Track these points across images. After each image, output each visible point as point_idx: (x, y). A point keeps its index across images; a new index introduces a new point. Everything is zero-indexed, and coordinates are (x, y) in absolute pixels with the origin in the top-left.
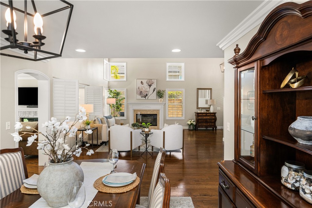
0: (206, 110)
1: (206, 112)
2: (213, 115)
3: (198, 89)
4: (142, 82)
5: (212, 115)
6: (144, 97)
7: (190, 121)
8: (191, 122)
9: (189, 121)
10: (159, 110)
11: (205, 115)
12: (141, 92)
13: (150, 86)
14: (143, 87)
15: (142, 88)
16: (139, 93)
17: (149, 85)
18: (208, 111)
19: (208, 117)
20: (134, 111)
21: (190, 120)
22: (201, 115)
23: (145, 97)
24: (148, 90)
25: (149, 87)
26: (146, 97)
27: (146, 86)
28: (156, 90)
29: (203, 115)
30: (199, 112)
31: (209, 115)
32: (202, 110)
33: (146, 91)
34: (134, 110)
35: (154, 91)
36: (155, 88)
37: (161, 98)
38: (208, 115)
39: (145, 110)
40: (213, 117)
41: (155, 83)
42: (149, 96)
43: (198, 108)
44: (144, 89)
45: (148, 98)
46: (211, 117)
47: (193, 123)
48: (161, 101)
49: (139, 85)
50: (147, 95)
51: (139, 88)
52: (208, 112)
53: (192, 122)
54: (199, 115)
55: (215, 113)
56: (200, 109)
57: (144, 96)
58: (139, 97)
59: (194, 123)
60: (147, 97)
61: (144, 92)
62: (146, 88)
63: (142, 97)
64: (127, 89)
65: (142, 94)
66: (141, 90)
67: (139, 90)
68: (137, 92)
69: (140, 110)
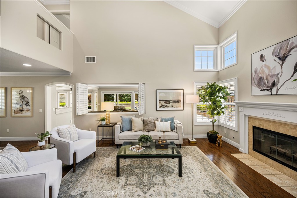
4: (262, 57)
6: (268, 90)
12: (261, 79)
13: (283, 58)
14: (266, 66)
15: (263, 71)
16: (256, 82)
17: (280, 58)
20: (249, 118)
23: (270, 90)
24: (278, 70)
25: (281, 62)
26: (271, 89)
27: (272, 62)
33: (273, 76)
42: (279, 86)
44: (266, 71)
45: (277, 91)
49: (257, 64)
50: (274, 84)
51: (255, 72)
57: (268, 87)
58: (257, 91)
60: (274, 90)
61: (267, 78)
62: (271, 68)
63: (262, 90)
64: (238, 78)
65: (263, 83)
66: (260, 75)
67: (256, 76)
68: (253, 81)
69: (260, 119)
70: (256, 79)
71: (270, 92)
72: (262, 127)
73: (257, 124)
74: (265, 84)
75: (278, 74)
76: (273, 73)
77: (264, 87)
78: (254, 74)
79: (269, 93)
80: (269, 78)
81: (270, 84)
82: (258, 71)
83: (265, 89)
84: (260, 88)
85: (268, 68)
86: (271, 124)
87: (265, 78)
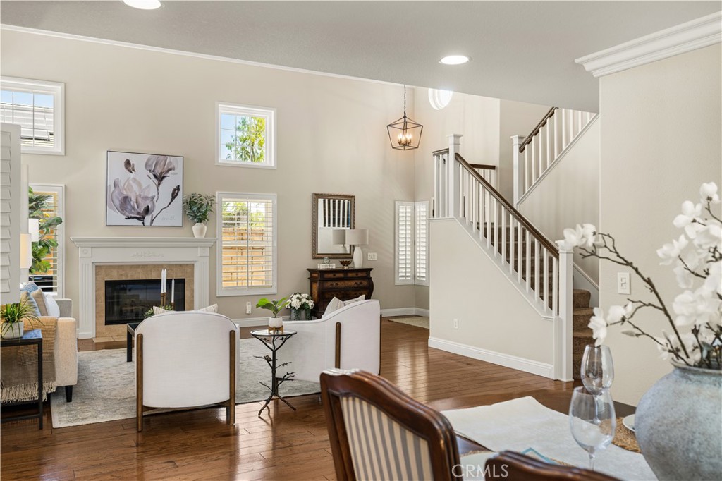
0: (342, 263)
1: (341, 266)
2: (364, 274)
3: (317, 196)
4: (128, 163)
5: (360, 275)
6: (138, 219)
7: (298, 298)
8: (300, 300)
9: (295, 296)
10: (191, 266)
11: (341, 275)
12: (126, 199)
13: (160, 178)
14: (134, 179)
15: (129, 186)
16: (118, 203)
17: (155, 176)
18: (348, 263)
19: (352, 283)
20: (98, 268)
21: (298, 295)
22: (331, 276)
23: (142, 218)
24: (153, 192)
25: (156, 182)
26: (144, 218)
27: (143, 177)
28: (180, 193)
29: (338, 275)
30: (322, 267)
31: (354, 275)
32: (331, 260)
33: (146, 198)
34: (96, 266)
35: (174, 196)
36: (179, 186)
37: (200, 221)
38: (350, 275)
39: (138, 266)
40: (365, 283)
41: (179, 170)
42: (154, 214)
43: (316, 256)
44: (135, 188)
45: (152, 221)
46: (358, 282)
47: (307, 302)
48: (201, 231)
49: (120, 173)
50: (147, 211)
51: (115, 185)
52: (346, 268)
53: (304, 300)
54: (326, 276)
55: (368, 271)
56: (326, 260)
57: (138, 213)
58: (119, 218)
59: (311, 303)
60: (148, 219)
61: (137, 200)
62: (144, 186)
63: (128, 218)
64: (66, 187)
65: (129, 207)
66: (125, 193)
67: (117, 192)
68: (110, 200)
69: (120, 267)
70: (118, 198)
71: (142, 222)
72: (124, 279)
73: (115, 276)
74: (133, 208)
75: (153, 197)
76: (146, 194)
77: (132, 213)
78: (113, 188)
79: (140, 223)
80: (140, 200)
81: (142, 210)
82: (121, 184)
83: (133, 215)
84: (124, 214)
85: (139, 185)
86: (139, 270)
87: (133, 199)
